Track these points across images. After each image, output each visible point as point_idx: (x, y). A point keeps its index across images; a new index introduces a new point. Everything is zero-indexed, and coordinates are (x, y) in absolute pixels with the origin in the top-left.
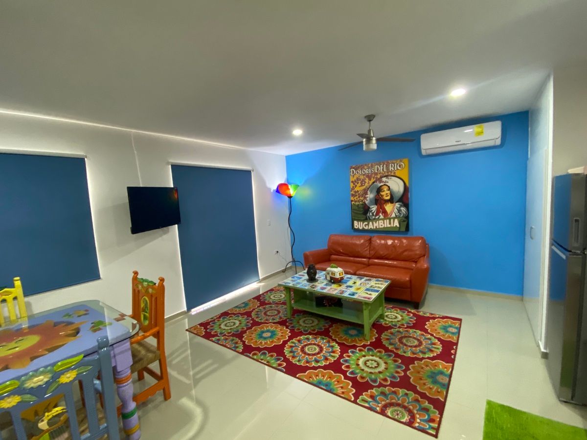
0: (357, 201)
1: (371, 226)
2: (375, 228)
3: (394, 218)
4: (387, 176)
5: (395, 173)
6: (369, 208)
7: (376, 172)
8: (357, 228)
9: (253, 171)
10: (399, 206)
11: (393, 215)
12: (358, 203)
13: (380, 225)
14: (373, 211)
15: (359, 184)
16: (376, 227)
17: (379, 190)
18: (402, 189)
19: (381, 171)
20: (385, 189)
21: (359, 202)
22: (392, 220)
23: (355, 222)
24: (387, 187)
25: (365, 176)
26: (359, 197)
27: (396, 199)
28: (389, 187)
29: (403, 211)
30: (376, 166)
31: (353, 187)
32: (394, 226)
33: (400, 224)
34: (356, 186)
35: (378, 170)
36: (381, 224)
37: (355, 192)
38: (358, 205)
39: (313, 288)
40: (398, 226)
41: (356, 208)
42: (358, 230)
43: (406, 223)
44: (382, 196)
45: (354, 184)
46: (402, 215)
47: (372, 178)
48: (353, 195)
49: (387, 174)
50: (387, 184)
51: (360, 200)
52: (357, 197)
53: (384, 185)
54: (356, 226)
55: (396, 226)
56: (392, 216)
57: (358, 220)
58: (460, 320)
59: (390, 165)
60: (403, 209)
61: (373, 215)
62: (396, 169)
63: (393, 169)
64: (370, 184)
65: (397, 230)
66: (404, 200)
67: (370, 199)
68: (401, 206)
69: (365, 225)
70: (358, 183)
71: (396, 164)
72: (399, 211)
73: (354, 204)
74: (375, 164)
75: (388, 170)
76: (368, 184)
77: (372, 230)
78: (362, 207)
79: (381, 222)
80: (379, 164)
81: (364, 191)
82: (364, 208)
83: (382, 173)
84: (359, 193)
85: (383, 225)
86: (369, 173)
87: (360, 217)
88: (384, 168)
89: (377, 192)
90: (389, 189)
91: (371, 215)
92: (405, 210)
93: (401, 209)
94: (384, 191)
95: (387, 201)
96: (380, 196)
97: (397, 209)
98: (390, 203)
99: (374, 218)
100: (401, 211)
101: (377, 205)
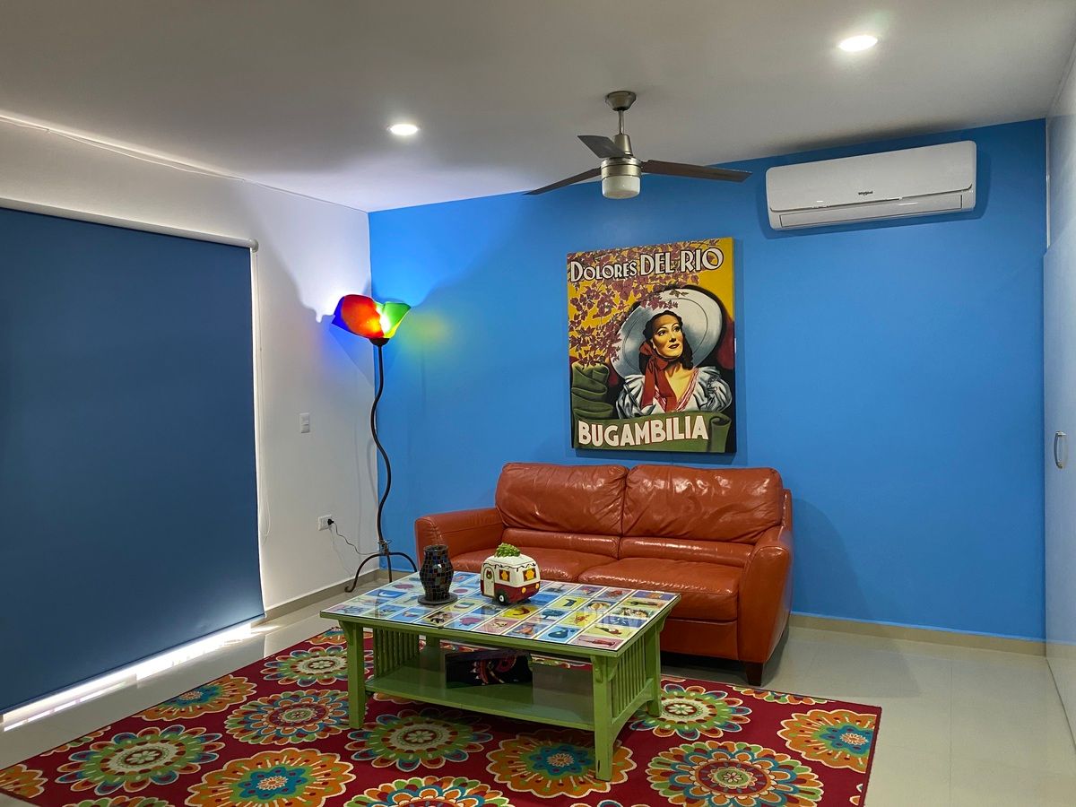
0: (590, 359)
1: (627, 438)
2: (638, 442)
3: (693, 414)
4: (673, 288)
5: (695, 278)
6: (623, 381)
7: (643, 273)
8: (586, 442)
9: (256, 249)
10: (707, 377)
11: (692, 405)
12: (591, 366)
13: (653, 434)
14: (633, 393)
15: (595, 310)
16: (643, 440)
17: (651, 328)
18: (715, 328)
19: (658, 271)
20: (669, 327)
21: (594, 363)
22: (688, 419)
23: (581, 424)
24: (675, 320)
25: (610, 287)
26: (594, 348)
27: (699, 355)
28: (679, 319)
29: (718, 391)
30: (643, 257)
31: (576, 317)
32: (695, 436)
33: (710, 435)
34: (585, 313)
35: (648, 267)
36: (656, 431)
37: (582, 332)
38: (591, 371)
39: (438, 621)
40: (706, 437)
41: (586, 381)
42: (589, 450)
43: (727, 427)
44: (660, 345)
45: (579, 308)
46: (716, 405)
47: (632, 292)
48: (575, 342)
49: (673, 281)
50: (673, 310)
51: (596, 357)
52: (589, 347)
53: (667, 313)
54: (585, 437)
55: (700, 436)
56: (688, 407)
57: (590, 419)
58: (877, 711)
59: (683, 253)
60: (719, 386)
61: (634, 403)
62: (698, 268)
63: (691, 268)
64: (626, 309)
65: (704, 450)
66: (722, 357)
67: (625, 355)
68: (713, 377)
69: (612, 434)
70: (590, 306)
71: (698, 252)
72: (708, 391)
73: (577, 368)
74: (639, 249)
75: (677, 267)
76: (620, 308)
77: (631, 449)
78: (601, 380)
79: (657, 426)
80: (651, 251)
81: (607, 330)
82: (607, 381)
83: (660, 277)
84: (593, 336)
85: (663, 433)
86: (624, 277)
87: (597, 409)
88: (665, 263)
89: (644, 333)
90: (680, 325)
91: (628, 404)
92: (724, 390)
93: (713, 385)
94: (664, 332)
95: (673, 362)
96: (654, 347)
97: (701, 385)
98: (681, 368)
99: (637, 412)
100: (714, 392)
101: (644, 374)
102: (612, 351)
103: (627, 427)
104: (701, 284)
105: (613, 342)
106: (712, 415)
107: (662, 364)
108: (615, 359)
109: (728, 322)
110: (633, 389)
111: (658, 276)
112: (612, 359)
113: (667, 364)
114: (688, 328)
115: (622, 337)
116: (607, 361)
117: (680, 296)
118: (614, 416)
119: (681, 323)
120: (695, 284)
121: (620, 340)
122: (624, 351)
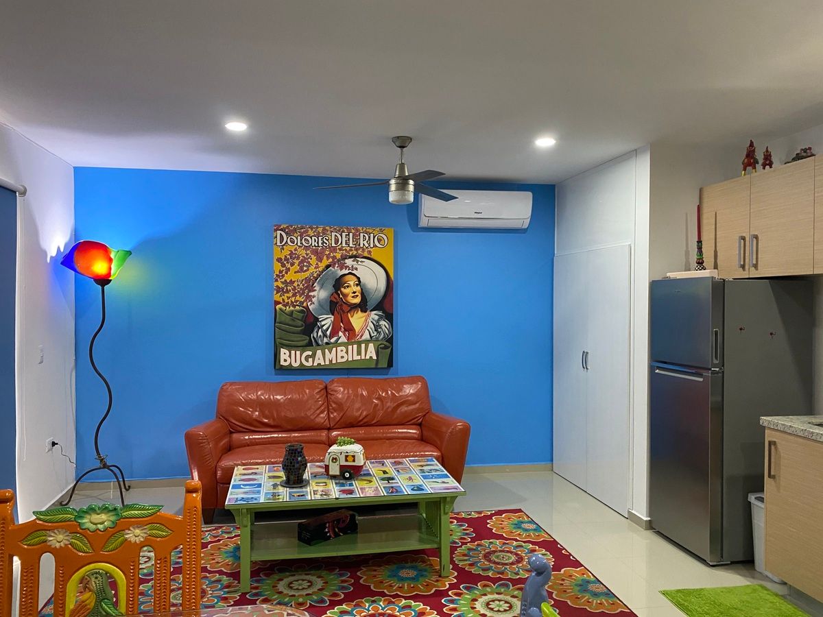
0: (290, 303)
1: (320, 359)
2: (327, 363)
4: (354, 257)
5: (370, 252)
6: (317, 320)
7: (333, 245)
8: (286, 364)
9: (24, 193)
10: (377, 318)
11: (366, 336)
12: (292, 308)
13: (339, 357)
14: (325, 328)
15: (296, 267)
16: (331, 361)
17: (339, 283)
18: (382, 286)
19: (344, 244)
20: (351, 283)
21: (294, 306)
22: (363, 346)
23: (283, 351)
24: (356, 280)
25: (308, 252)
26: (294, 295)
27: (372, 303)
28: (359, 278)
29: (384, 327)
30: (333, 234)
31: (281, 272)
32: (368, 357)
33: (377, 356)
34: (288, 270)
35: (337, 241)
36: (341, 354)
37: (285, 283)
38: (292, 312)
40: (375, 358)
41: (287, 319)
42: (289, 370)
43: (388, 350)
44: (345, 296)
45: (283, 265)
46: (382, 336)
47: (325, 257)
48: (279, 290)
49: (355, 253)
50: (354, 272)
51: (296, 301)
52: (291, 294)
53: (350, 273)
54: (285, 360)
55: (371, 357)
56: (363, 338)
57: (290, 347)
59: (362, 235)
60: (384, 324)
61: (325, 335)
62: (372, 246)
63: (367, 245)
64: (321, 269)
65: (373, 366)
66: (385, 306)
67: (319, 302)
69: (307, 358)
70: (292, 264)
71: (372, 235)
72: (377, 327)
73: (281, 309)
74: (331, 228)
75: (357, 243)
76: (316, 268)
77: (321, 367)
78: (300, 318)
79: (342, 351)
80: (339, 231)
81: (306, 283)
82: (304, 320)
83: (346, 250)
84: (294, 287)
85: (345, 355)
86: (318, 246)
87: (296, 339)
88: (349, 240)
89: (334, 286)
90: (359, 283)
91: (320, 336)
92: (387, 326)
93: (380, 323)
94: (348, 287)
95: (354, 307)
96: (341, 296)
97: (373, 323)
98: (359, 311)
99: (327, 341)
101: (333, 315)
102: (309, 298)
103: (319, 352)
104: (373, 256)
105: (310, 291)
107: (346, 308)
108: (311, 304)
109: (391, 283)
110: (324, 325)
111: (344, 248)
112: (309, 304)
113: (349, 308)
114: (364, 285)
115: (317, 288)
116: (305, 304)
117: (359, 263)
118: (310, 344)
119: (359, 281)
120: (369, 256)
121: (315, 290)
122: (318, 298)
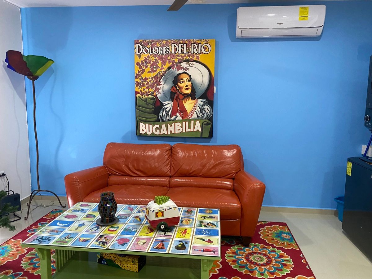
0: (145, 93)
1: (164, 131)
2: (169, 133)
4: (187, 61)
5: (198, 57)
6: (162, 104)
7: (173, 53)
8: (143, 133)
10: (202, 103)
11: (195, 116)
12: (146, 96)
13: (176, 130)
14: (167, 110)
15: (149, 69)
16: (171, 132)
17: (177, 80)
18: (206, 81)
19: (180, 52)
20: (185, 79)
21: (148, 95)
22: (192, 122)
23: (141, 124)
24: (188, 77)
25: (157, 58)
26: (148, 88)
27: (198, 94)
28: (190, 76)
29: (207, 110)
30: (173, 45)
31: (139, 72)
32: (195, 130)
33: (202, 129)
34: (144, 71)
35: (175, 50)
36: (178, 128)
37: (142, 79)
38: (147, 99)
40: (200, 130)
41: (143, 103)
42: (145, 137)
43: (210, 126)
44: (181, 88)
45: (141, 68)
46: (205, 116)
47: (167, 62)
48: (138, 84)
49: (188, 58)
50: (187, 71)
51: (149, 92)
52: (145, 87)
53: (184, 73)
54: (143, 130)
55: (198, 130)
56: (193, 117)
57: (145, 122)
59: (193, 45)
60: (207, 108)
61: (167, 115)
62: (199, 52)
63: (196, 52)
64: (164, 70)
65: (199, 136)
66: (208, 95)
67: (164, 92)
68: (205, 104)
69: (156, 129)
70: (146, 67)
71: (200, 45)
72: (202, 110)
73: (139, 97)
74: (171, 41)
75: (189, 52)
76: (161, 69)
77: (165, 136)
78: (152, 103)
79: (178, 125)
80: (177, 42)
81: (155, 79)
82: (154, 104)
83: (181, 56)
84: (148, 82)
85: (181, 128)
86: (163, 54)
87: (149, 117)
88: (184, 49)
89: (173, 82)
90: (190, 79)
91: (165, 115)
92: (209, 110)
93: (204, 107)
94: (183, 82)
95: (186, 96)
96: (178, 89)
97: (199, 107)
98: (190, 99)
99: (169, 119)
100: (204, 110)
101: (173, 101)
102: (157, 90)
103: (164, 126)
104: (200, 60)
105: (158, 85)
106: (203, 121)
107: (181, 97)
108: (158, 94)
109: (212, 79)
110: (167, 108)
111: (180, 55)
112: (157, 94)
113: (184, 97)
114: (194, 81)
115: (162, 83)
116: (154, 94)
117: (191, 65)
120: (197, 60)
121: (161, 84)
122: (163, 90)
